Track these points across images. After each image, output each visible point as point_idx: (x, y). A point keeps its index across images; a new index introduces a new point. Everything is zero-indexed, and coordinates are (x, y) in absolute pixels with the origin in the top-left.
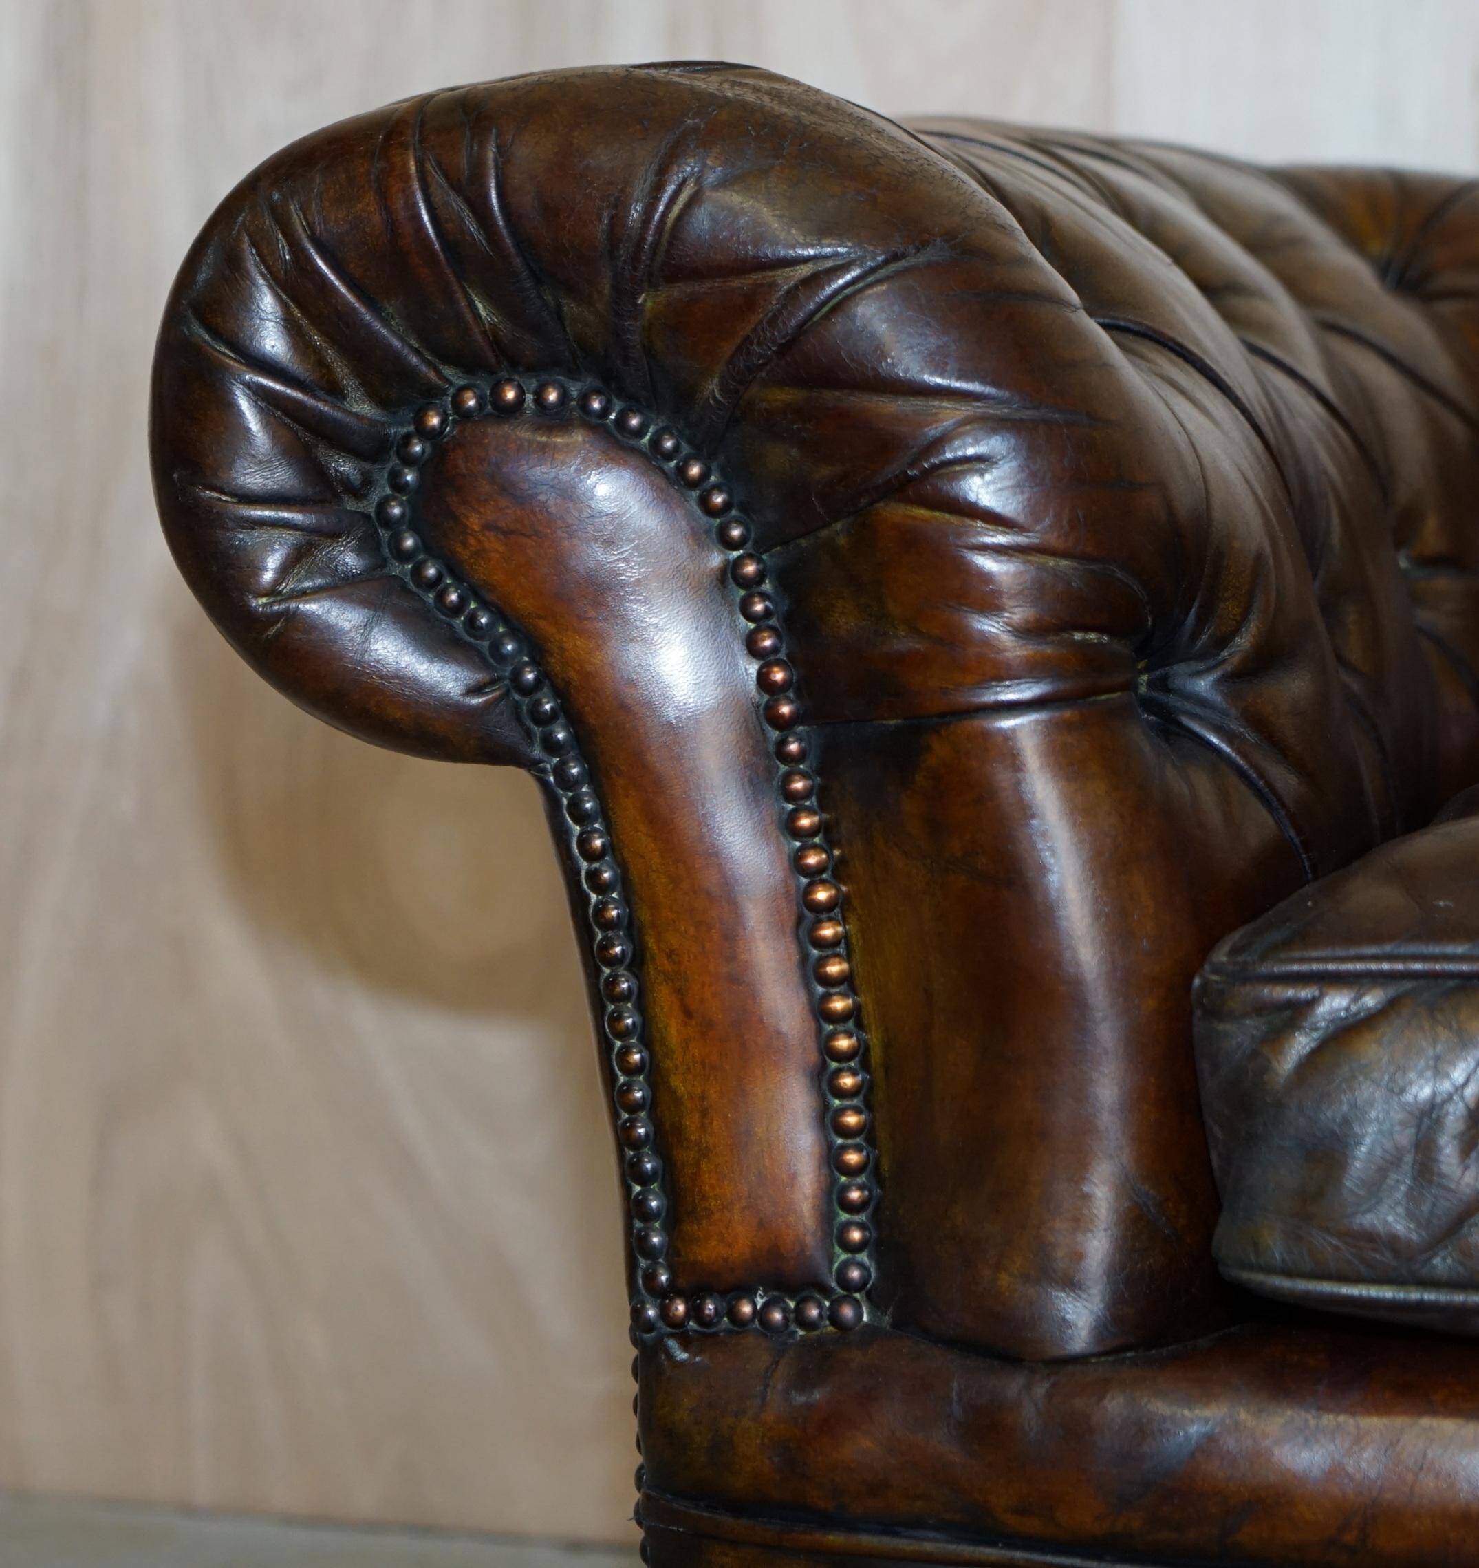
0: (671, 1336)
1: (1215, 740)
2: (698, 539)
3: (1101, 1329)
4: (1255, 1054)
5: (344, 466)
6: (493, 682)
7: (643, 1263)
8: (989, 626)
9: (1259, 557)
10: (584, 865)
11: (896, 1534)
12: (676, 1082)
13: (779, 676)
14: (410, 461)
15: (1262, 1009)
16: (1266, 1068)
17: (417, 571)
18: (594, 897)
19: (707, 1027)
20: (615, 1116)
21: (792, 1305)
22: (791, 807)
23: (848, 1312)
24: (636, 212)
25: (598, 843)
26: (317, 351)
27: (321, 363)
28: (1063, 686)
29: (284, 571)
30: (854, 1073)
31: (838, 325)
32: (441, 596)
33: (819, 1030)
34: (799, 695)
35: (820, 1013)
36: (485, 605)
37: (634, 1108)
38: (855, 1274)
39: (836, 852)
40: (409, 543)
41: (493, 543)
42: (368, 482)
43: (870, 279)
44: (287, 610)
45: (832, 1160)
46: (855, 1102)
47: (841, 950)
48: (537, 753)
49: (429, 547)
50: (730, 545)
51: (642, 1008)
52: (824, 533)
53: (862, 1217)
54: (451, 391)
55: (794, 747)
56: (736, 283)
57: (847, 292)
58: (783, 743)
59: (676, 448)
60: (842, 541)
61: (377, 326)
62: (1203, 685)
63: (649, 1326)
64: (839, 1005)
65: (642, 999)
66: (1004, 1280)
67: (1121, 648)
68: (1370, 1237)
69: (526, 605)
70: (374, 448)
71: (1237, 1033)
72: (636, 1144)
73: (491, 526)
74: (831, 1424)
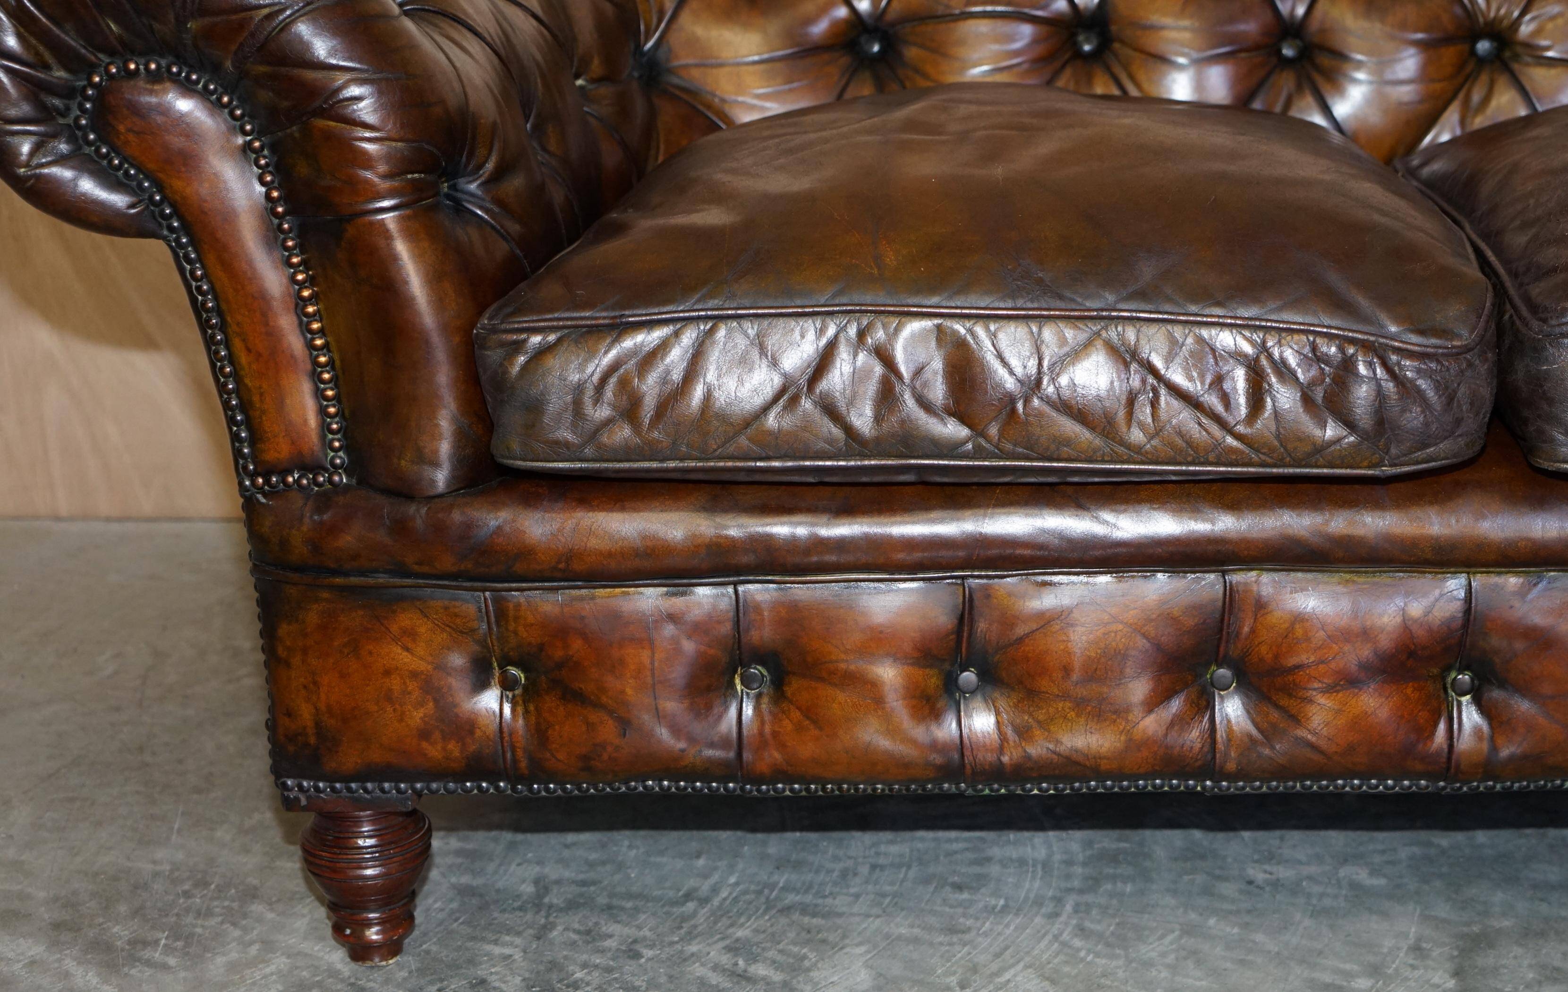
0: (258, 493)
1: (479, 212)
2: (232, 130)
3: (449, 483)
4: (501, 365)
5: (55, 102)
6: (140, 202)
7: (241, 462)
8: (368, 175)
9: (495, 124)
10: (194, 284)
11: (367, 576)
12: (247, 381)
13: (275, 194)
14: (87, 98)
15: (502, 344)
16: (506, 372)
17: (97, 150)
18: (200, 298)
19: (259, 355)
20: (221, 396)
21: (311, 476)
22: (287, 254)
23: (336, 478)
25: (199, 273)
26: (34, 48)
27: (37, 54)
28: (403, 200)
29: (32, 153)
30: (328, 372)
31: (284, 35)
32: (110, 162)
33: (311, 354)
34: (286, 203)
35: (310, 346)
36: (132, 166)
37: (229, 393)
38: (338, 461)
39: (310, 273)
40: (92, 137)
41: (131, 137)
42: (68, 109)
43: (297, 15)
44: (35, 174)
45: (322, 412)
46: (330, 385)
47: (317, 318)
48: (165, 232)
49: (102, 139)
50: (245, 133)
51: (228, 347)
52: (288, 131)
53: (339, 436)
54: (104, 64)
55: (286, 226)
56: (234, 17)
57: (288, 20)
58: (280, 225)
59: (215, 89)
60: (297, 135)
61: (63, 36)
62: (473, 187)
63: (247, 489)
64: (319, 342)
65: (227, 344)
67: (431, 178)
68: (557, 443)
69: (151, 166)
70: (69, 93)
71: (494, 355)
72: (232, 409)
73: (129, 130)
74: (333, 530)
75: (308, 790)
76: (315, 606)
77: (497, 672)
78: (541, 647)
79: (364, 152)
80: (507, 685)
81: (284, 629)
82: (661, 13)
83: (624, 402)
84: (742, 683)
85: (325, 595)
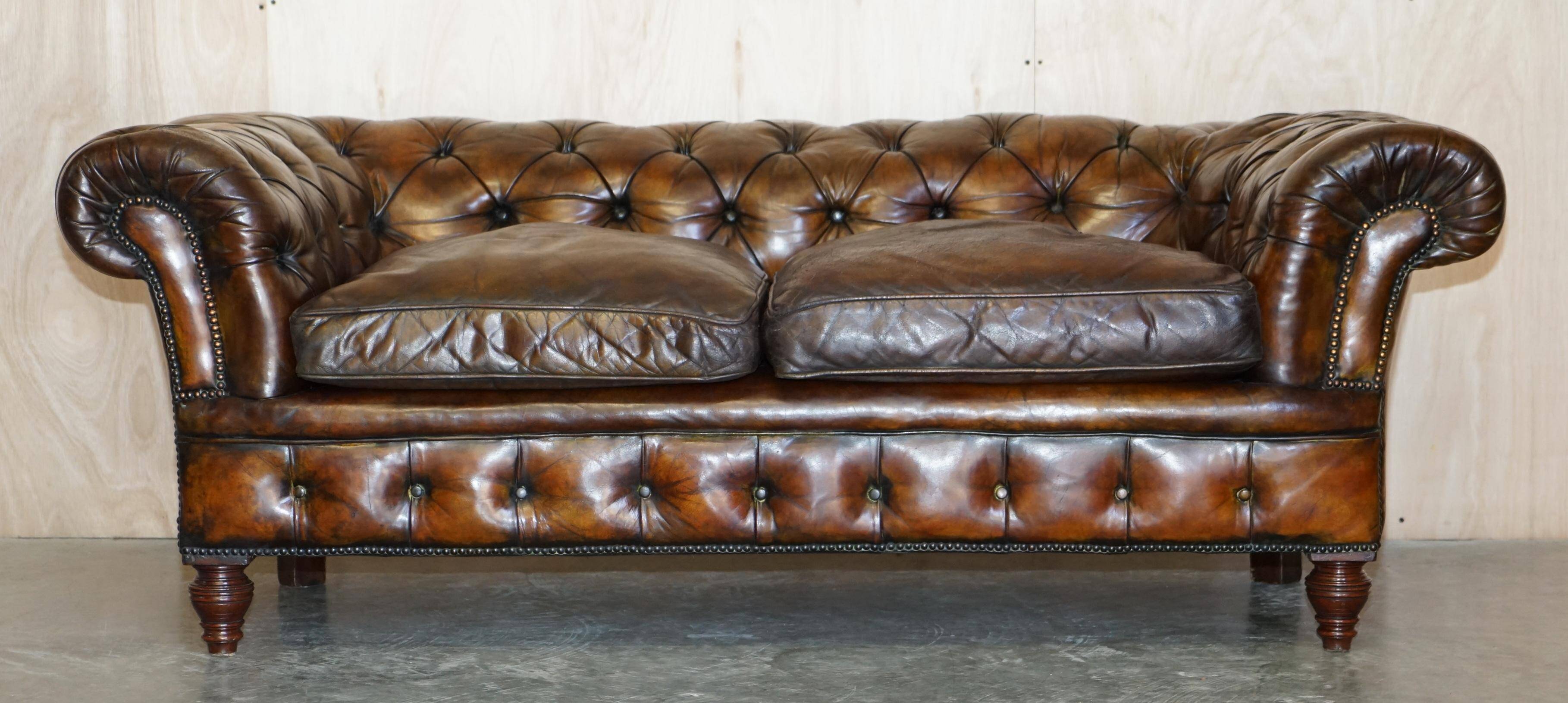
0: (181, 401)
1: (293, 269)
2: (181, 230)
3: (274, 392)
4: (302, 331)
5: (102, 216)
6: (137, 261)
7: (174, 386)
8: (245, 247)
9: (301, 231)
10: (158, 300)
11: (233, 437)
12: (181, 346)
13: (200, 258)
14: (117, 214)
15: (304, 322)
16: (305, 334)
17: (120, 238)
18: (160, 307)
19: (187, 334)
20: (167, 354)
21: (208, 392)
22: (203, 286)
23: (220, 393)
24: (167, 162)
25: (161, 295)
26: (96, 191)
27: (97, 194)
28: (260, 259)
29: (91, 239)
30: (219, 342)
31: (211, 186)
32: (125, 244)
33: (211, 333)
34: (204, 262)
35: (211, 329)
36: (135, 245)
37: (171, 352)
39: (213, 295)
40: (117, 232)
41: (137, 232)
42: (108, 219)
43: (218, 176)
44: (92, 247)
45: (215, 361)
46: (219, 348)
47: (215, 316)
48: (147, 277)
49: (122, 233)
50: (188, 230)
51: (172, 331)
52: (209, 228)
53: (222, 373)
54: (126, 199)
55: (203, 273)
56: (189, 177)
57: (212, 178)
58: (201, 273)
59: (176, 210)
60: (213, 230)
61: (110, 186)
63: (177, 400)
64: (215, 328)
65: (172, 329)
66: (253, 382)
67: (272, 250)
68: (327, 366)
69: (144, 245)
70: (109, 212)
71: (299, 328)
72: (172, 360)
73: (136, 228)
74: (218, 416)
75: (196, 553)
76: (207, 455)
77: (293, 488)
78: (315, 473)
79: (243, 237)
80: (298, 496)
81: (191, 468)
82: (386, 195)
83: (358, 348)
84: (412, 494)
85: (212, 448)
